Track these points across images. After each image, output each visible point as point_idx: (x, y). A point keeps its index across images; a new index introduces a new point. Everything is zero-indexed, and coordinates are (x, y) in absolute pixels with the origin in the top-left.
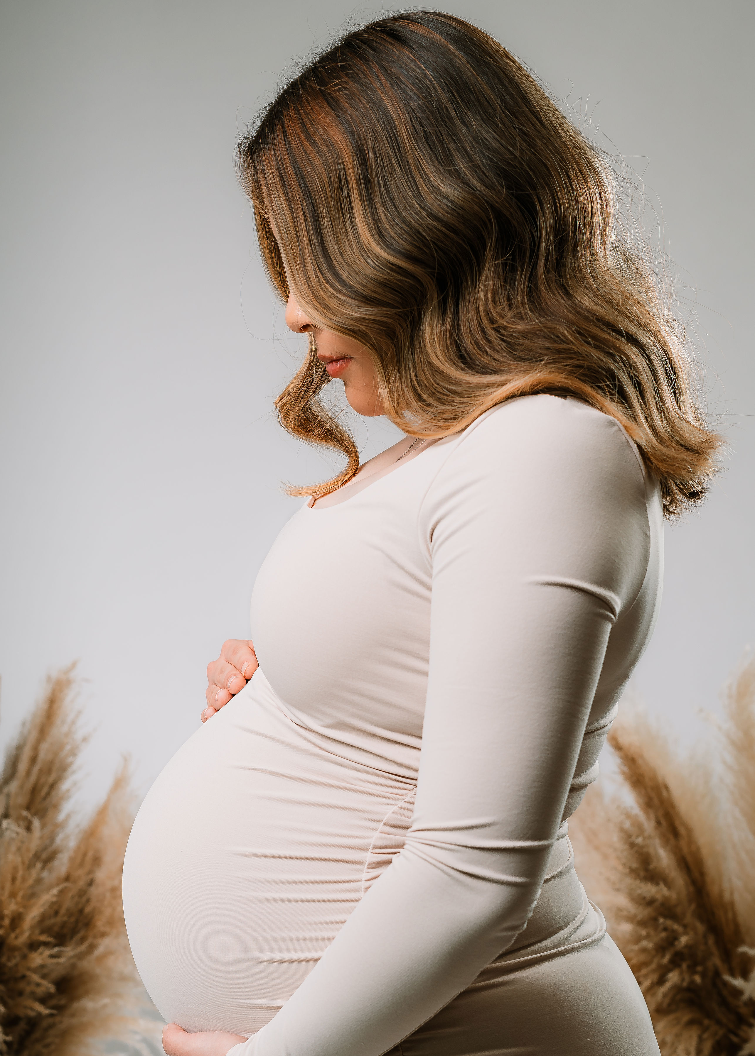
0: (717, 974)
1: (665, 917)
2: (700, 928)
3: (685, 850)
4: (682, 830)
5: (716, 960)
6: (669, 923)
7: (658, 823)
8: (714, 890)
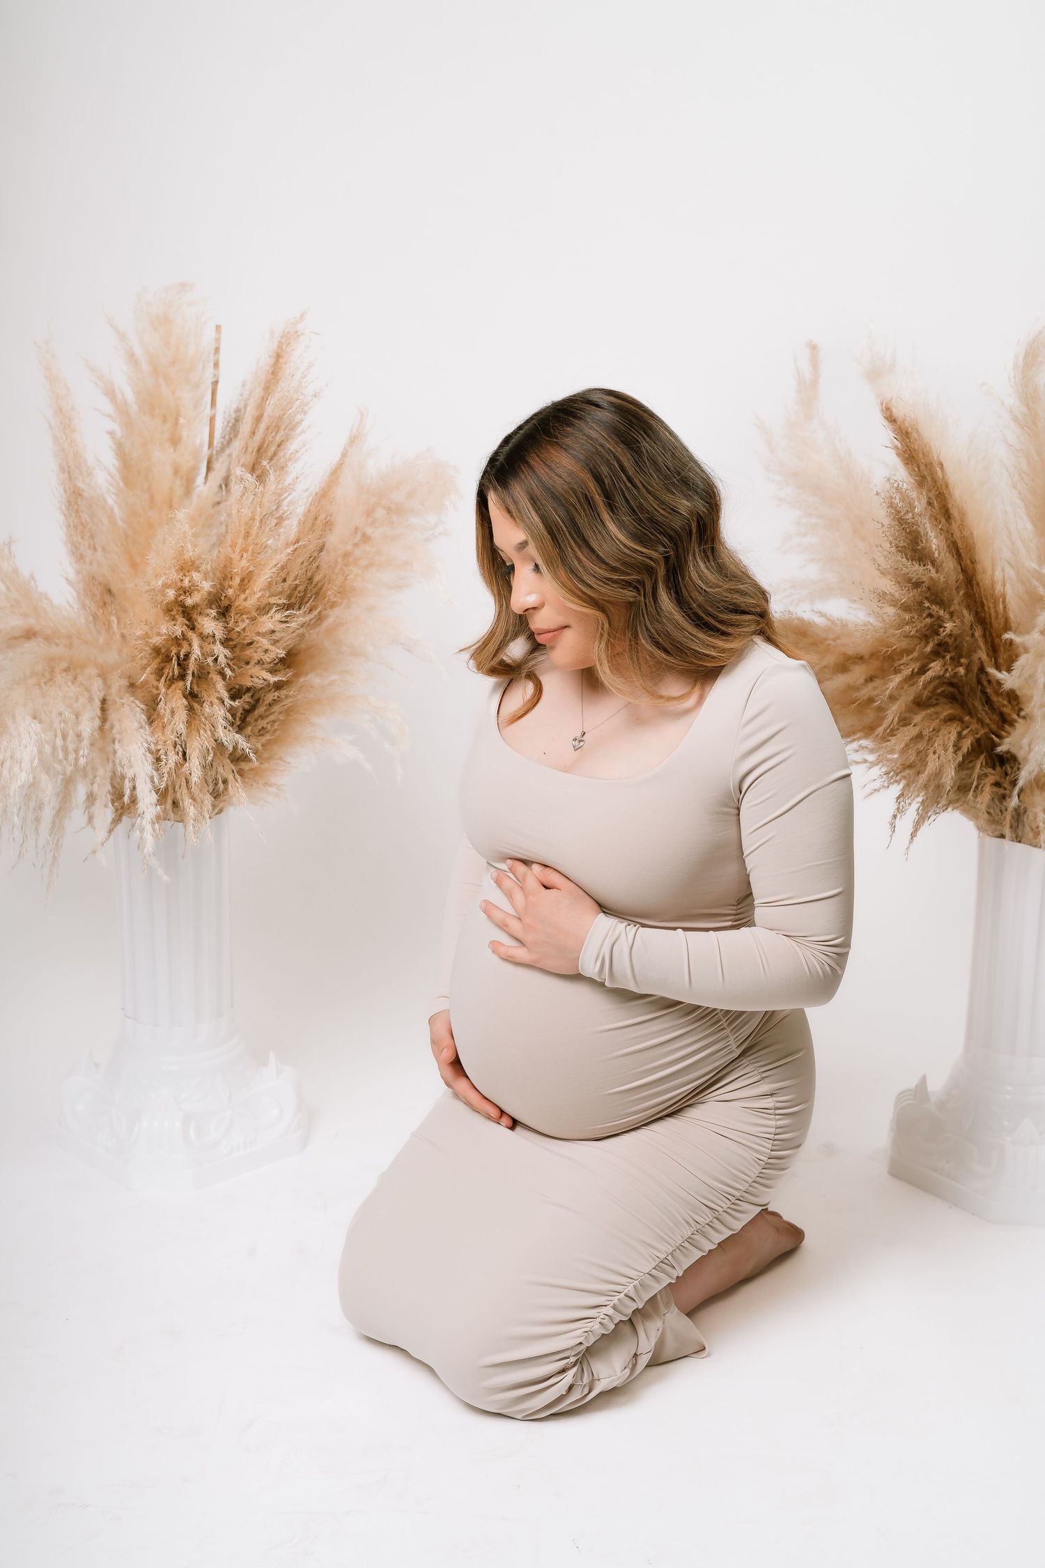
0: (982, 669)
1: (931, 602)
2: (968, 617)
3: (957, 534)
4: (954, 512)
5: (982, 654)
6: (935, 608)
7: (930, 503)
8: (984, 579)
